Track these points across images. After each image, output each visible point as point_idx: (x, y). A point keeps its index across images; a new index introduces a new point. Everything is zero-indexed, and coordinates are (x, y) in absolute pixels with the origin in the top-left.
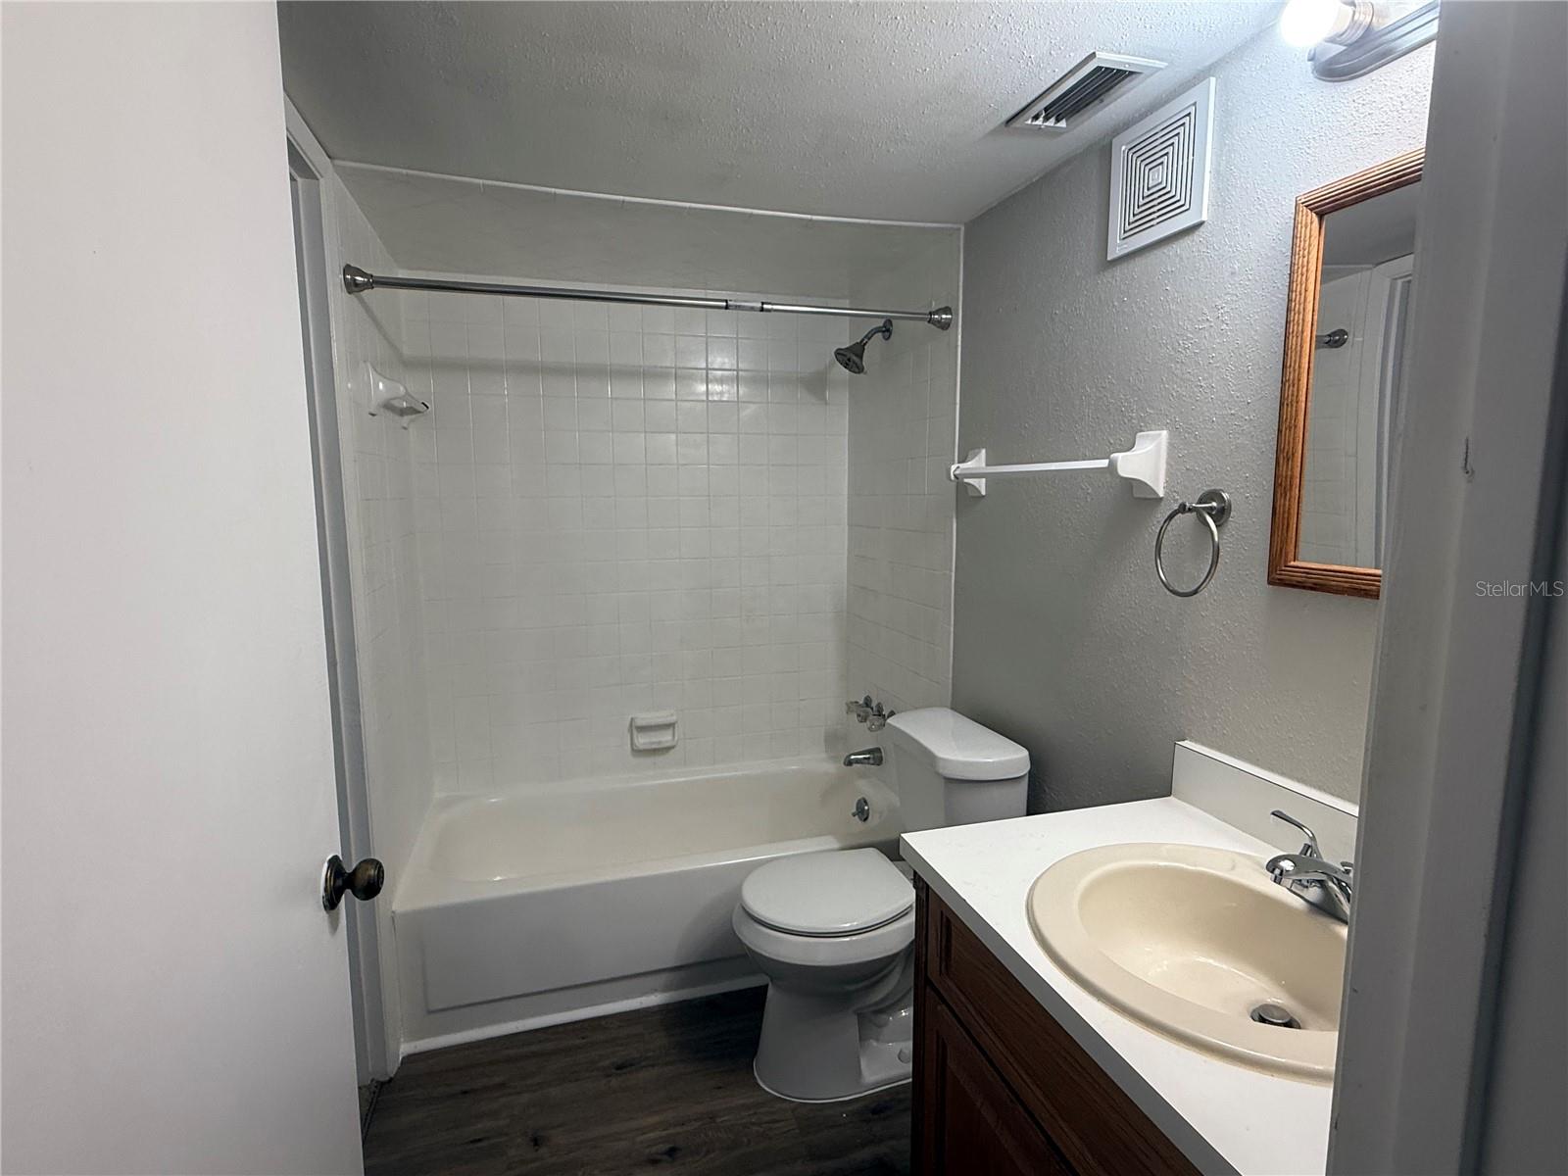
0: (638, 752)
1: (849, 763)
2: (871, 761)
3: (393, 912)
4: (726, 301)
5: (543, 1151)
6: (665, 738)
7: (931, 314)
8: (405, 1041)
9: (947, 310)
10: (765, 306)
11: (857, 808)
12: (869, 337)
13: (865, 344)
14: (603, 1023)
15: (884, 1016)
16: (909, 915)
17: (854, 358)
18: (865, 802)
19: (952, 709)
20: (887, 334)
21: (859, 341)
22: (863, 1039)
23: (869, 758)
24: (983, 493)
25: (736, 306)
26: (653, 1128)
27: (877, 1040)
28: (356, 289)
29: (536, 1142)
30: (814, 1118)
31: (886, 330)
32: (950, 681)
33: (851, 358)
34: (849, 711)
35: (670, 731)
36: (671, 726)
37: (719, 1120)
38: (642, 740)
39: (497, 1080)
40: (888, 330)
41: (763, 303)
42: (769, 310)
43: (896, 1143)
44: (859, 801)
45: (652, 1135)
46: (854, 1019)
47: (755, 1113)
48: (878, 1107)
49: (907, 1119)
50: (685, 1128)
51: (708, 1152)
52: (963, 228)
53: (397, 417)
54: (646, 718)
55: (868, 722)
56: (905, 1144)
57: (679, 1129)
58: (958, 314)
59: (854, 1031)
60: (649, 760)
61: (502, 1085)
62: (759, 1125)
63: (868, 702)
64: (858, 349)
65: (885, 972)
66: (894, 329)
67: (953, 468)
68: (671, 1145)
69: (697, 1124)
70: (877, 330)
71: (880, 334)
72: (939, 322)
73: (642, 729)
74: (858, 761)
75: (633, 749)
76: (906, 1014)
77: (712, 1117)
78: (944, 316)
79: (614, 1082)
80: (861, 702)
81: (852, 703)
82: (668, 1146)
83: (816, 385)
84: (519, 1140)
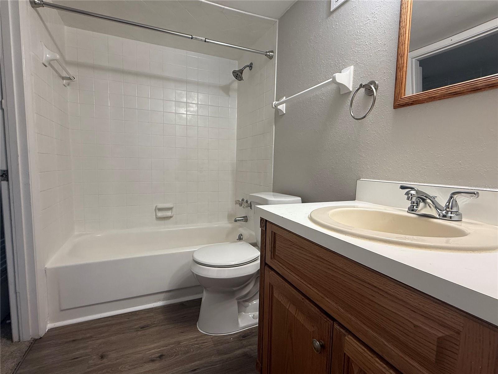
0: (159, 219)
1: (236, 221)
2: (244, 220)
3: (45, 268)
4: (192, 36)
5: (105, 360)
6: (169, 213)
7: (266, 52)
8: (50, 323)
9: (272, 52)
10: (206, 40)
11: (239, 238)
12: (245, 68)
13: (243, 71)
14: (137, 313)
15: (247, 303)
16: (258, 260)
17: (239, 74)
18: (242, 235)
19: (273, 192)
20: (251, 68)
21: (241, 69)
22: (239, 312)
23: (243, 219)
24: (285, 113)
25: (196, 38)
26: (154, 348)
27: (245, 312)
28: (36, 6)
29: (102, 357)
30: (220, 341)
31: (251, 66)
32: (272, 185)
33: (238, 75)
34: (236, 203)
35: (171, 211)
36: (170, 209)
37: (181, 344)
38: (160, 214)
39: (88, 335)
40: (251, 67)
41: (206, 39)
42: (208, 42)
43: (252, 347)
44: (239, 235)
45: (153, 351)
46: (236, 302)
47: (197, 340)
48: (245, 335)
49: (256, 339)
50: (167, 348)
51: (176, 355)
52: (278, 21)
53: (61, 80)
54: (160, 206)
55: (243, 205)
56: (256, 347)
57: (165, 348)
58: (276, 53)
59: (236, 307)
60: (162, 222)
61: (91, 337)
62: (198, 344)
63: (243, 200)
64: (241, 71)
65: (249, 282)
66: (253, 66)
67: (274, 103)
68: (161, 354)
69: (172, 346)
70: (247, 66)
71: (248, 68)
72: (269, 56)
73: (160, 210)
74: (239, 220)
75: (156, 218)
76: (256, 302)
77: (179, 343)
78: (271, 54)
79: (139, 333)
80: (241, 200)
81: (237, 201)
82: (159, 354)
83: (226, 89)
84: (95, 357)
